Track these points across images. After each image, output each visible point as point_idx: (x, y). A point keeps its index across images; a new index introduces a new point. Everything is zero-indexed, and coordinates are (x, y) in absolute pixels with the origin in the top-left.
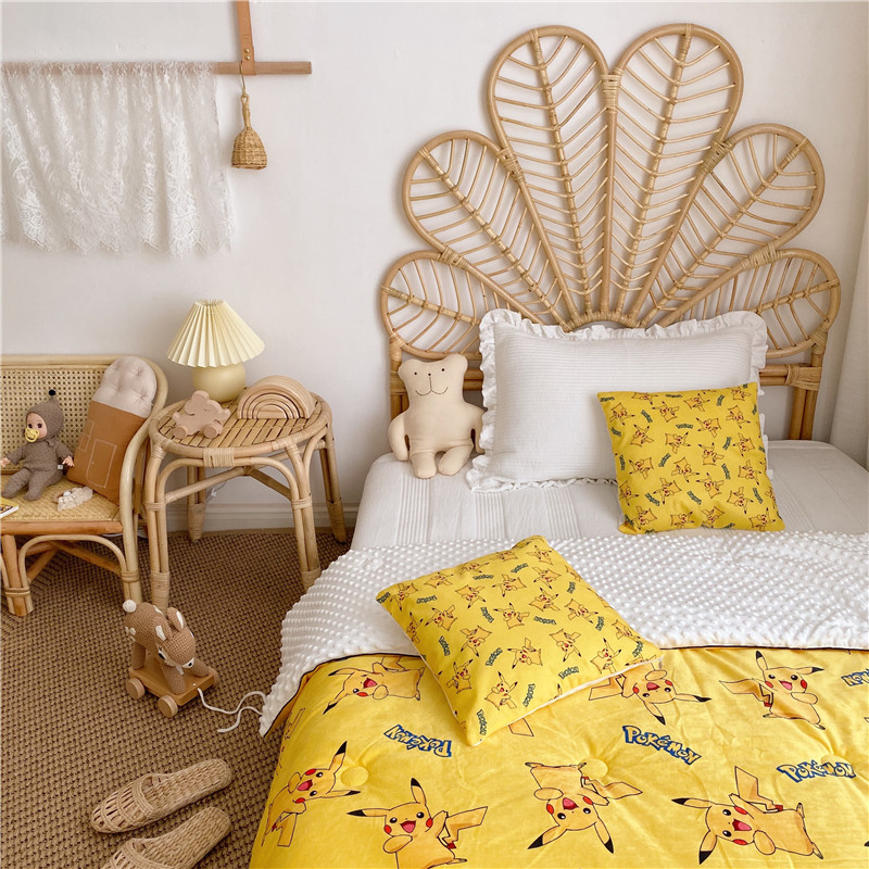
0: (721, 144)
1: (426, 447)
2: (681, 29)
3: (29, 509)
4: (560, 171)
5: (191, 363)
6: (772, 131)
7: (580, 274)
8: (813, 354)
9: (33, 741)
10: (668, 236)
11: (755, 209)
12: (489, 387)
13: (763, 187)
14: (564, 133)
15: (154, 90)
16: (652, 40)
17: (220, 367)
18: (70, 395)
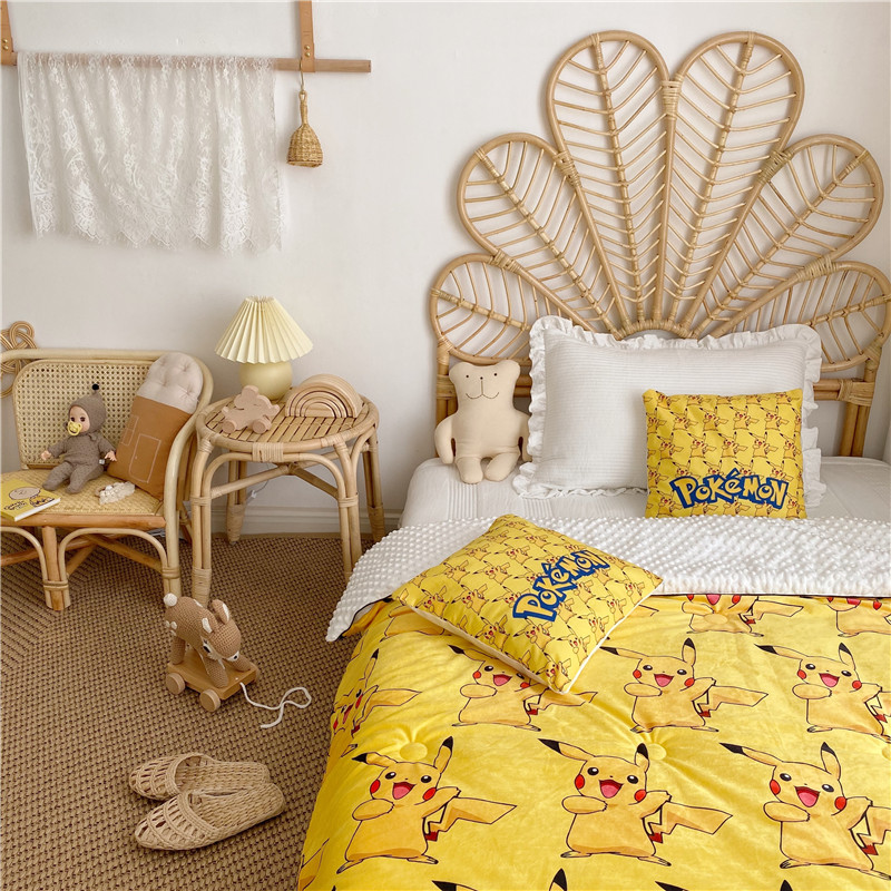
0: (779, 153)
1: (472, 453)
2: (744, 37)
3: (71, 502)
4: (617, 177)
5: (240, 359)
6: (831, 142)
7: (633, 281)
8: (866, 369)
9: (74, 731)
10: (723, 245)
11: (812, 220)
12: (539, 393)
13: (820, 198)
14: (622, 138)
15: (213, 83)
16: (714, 48)
17: (269, 363)
18: (114, 390)
